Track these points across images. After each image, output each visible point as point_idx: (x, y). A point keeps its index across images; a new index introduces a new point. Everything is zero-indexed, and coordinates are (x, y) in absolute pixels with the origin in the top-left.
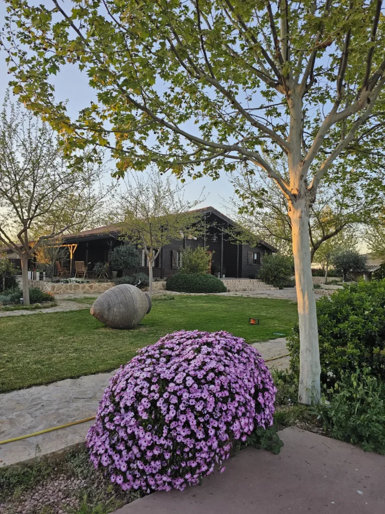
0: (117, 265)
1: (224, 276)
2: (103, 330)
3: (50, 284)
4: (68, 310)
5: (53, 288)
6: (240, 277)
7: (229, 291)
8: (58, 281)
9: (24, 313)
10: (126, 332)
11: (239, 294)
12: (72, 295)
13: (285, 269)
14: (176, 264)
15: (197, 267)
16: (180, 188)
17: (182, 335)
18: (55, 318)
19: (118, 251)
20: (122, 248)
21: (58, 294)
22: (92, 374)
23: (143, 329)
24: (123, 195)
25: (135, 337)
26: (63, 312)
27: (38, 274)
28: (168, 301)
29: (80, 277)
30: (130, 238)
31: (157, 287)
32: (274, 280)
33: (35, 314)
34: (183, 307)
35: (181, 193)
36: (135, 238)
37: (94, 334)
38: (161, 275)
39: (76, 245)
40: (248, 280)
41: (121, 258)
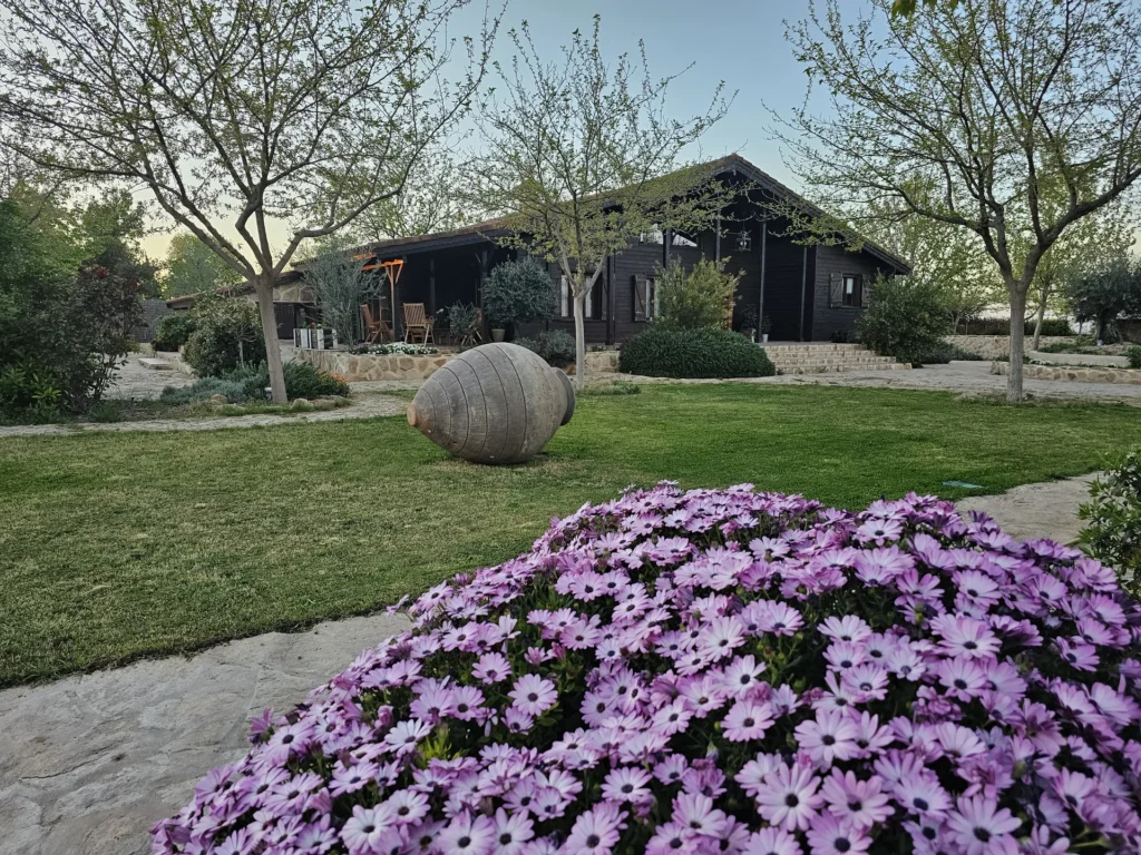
0: (500, 310)
1: (766, 336)
2: (446, 467)
3: (346, 357)
4: (371, 416)
5: (353, 365)
6: (808, 339)
7: (780, 373)
8: (364, 351)
9: (263, 423)
10: (504, 473)
11: (809, 379)
12: (396, 383)
13: (931, 315)
14: (643, 308)
15: (697, 313)
16: (654, 89)
17: (661, 511)
18: (332, 435)
19: (500, 276)
20: (511, 269)
21: (365, 379)
22: (358, 614)
23: (552, 467)
24: (502, 116)
25: (527, 486)
26: (358, 420)
27: (320, 334)
28: (624, 397)
29: (419, 341)
30: (526, 237)
31: (597, 365)
32: (901, 343)
33: (287, 424)
34: (663, 411)
35: (655, 103)
36: (539, 237)
37: (415, 477)
38: (608, 336)
39: (401, 262)
40: (829, 347)
41: (507, 293)
